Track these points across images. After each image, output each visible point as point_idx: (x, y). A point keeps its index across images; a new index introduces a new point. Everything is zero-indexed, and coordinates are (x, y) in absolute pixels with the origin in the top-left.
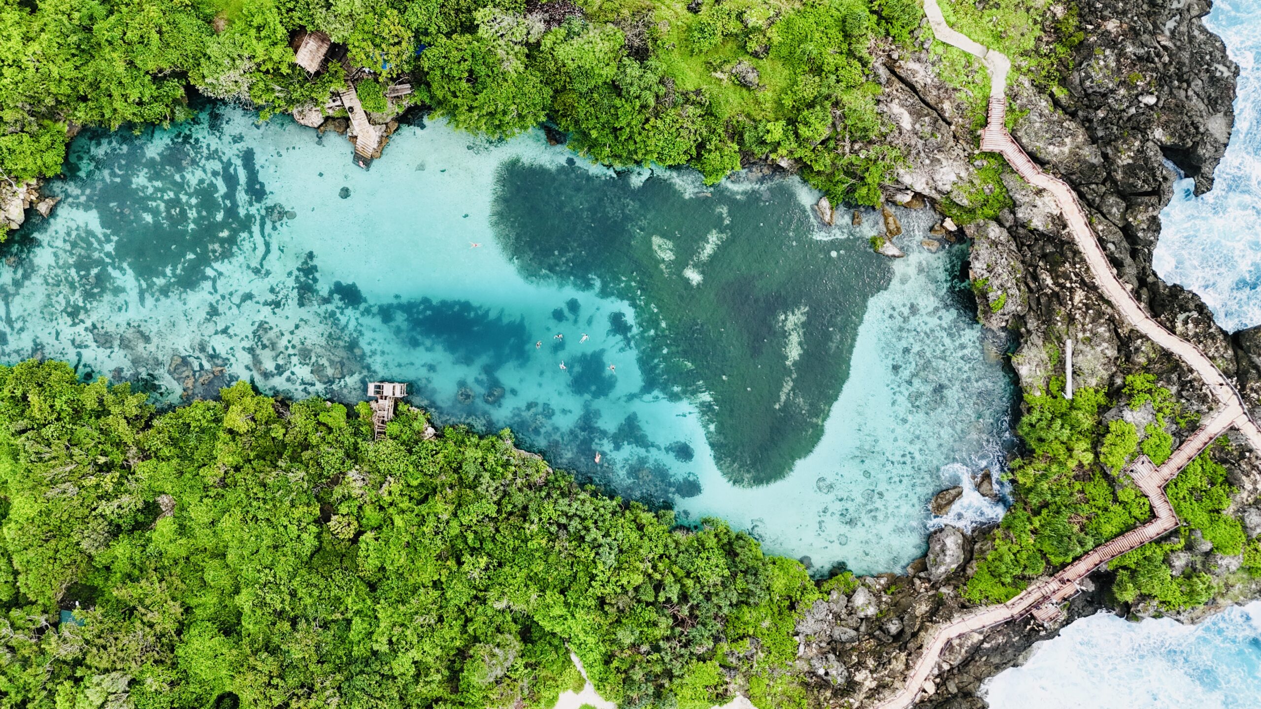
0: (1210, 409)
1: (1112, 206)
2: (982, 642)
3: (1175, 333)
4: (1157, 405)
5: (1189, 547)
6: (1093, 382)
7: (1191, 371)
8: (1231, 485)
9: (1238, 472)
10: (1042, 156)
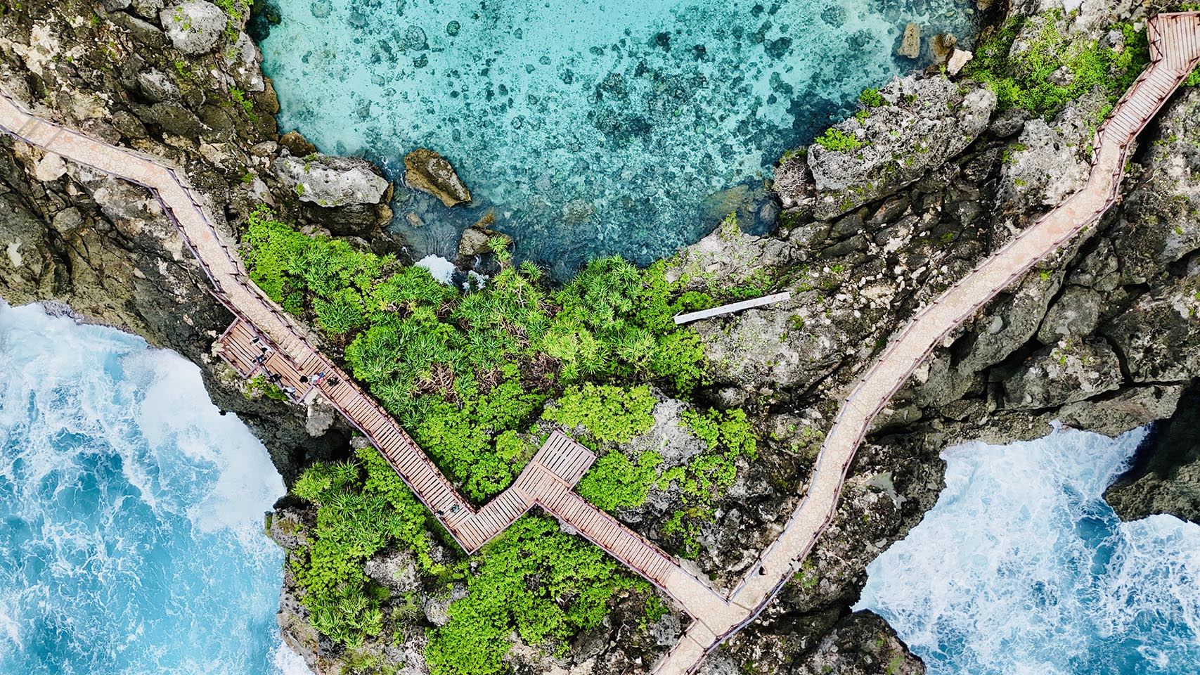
0: (711, 574)
1: (1079, 307)
2: (168, 258)
3: (849, 475)
4: (699, 466)
5: (429, 584)
6: (717, 355)
7: (780, 520)
8: (572, 640)
9: (599, 647)
10: (1160, 148)
